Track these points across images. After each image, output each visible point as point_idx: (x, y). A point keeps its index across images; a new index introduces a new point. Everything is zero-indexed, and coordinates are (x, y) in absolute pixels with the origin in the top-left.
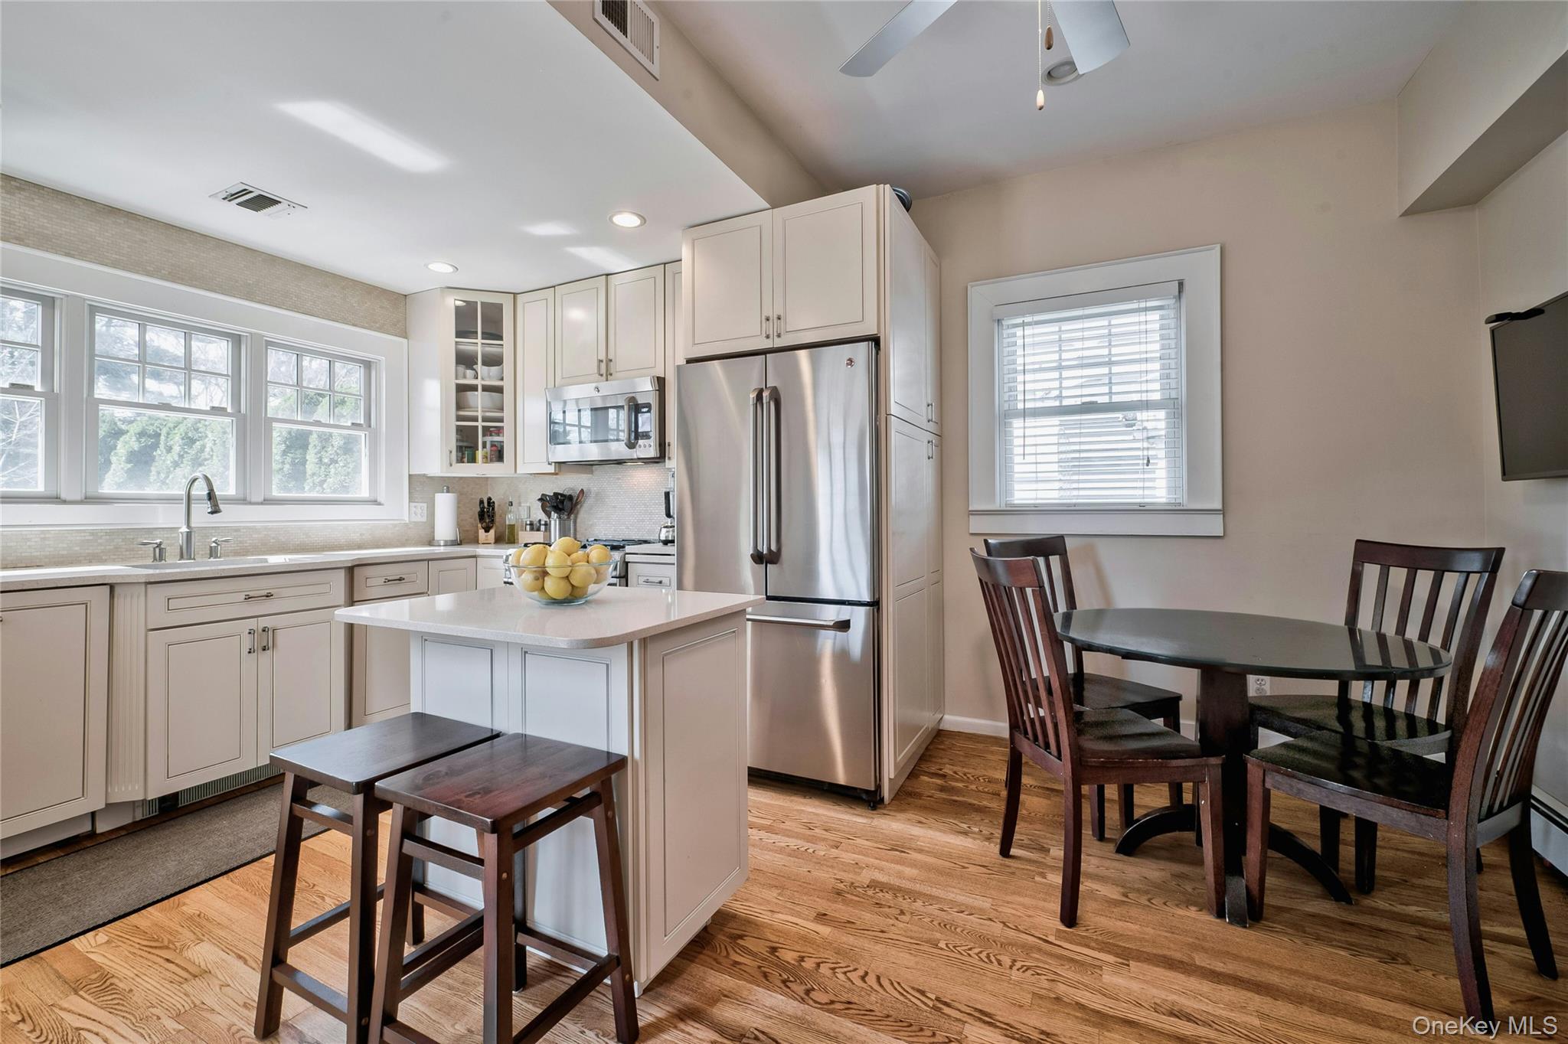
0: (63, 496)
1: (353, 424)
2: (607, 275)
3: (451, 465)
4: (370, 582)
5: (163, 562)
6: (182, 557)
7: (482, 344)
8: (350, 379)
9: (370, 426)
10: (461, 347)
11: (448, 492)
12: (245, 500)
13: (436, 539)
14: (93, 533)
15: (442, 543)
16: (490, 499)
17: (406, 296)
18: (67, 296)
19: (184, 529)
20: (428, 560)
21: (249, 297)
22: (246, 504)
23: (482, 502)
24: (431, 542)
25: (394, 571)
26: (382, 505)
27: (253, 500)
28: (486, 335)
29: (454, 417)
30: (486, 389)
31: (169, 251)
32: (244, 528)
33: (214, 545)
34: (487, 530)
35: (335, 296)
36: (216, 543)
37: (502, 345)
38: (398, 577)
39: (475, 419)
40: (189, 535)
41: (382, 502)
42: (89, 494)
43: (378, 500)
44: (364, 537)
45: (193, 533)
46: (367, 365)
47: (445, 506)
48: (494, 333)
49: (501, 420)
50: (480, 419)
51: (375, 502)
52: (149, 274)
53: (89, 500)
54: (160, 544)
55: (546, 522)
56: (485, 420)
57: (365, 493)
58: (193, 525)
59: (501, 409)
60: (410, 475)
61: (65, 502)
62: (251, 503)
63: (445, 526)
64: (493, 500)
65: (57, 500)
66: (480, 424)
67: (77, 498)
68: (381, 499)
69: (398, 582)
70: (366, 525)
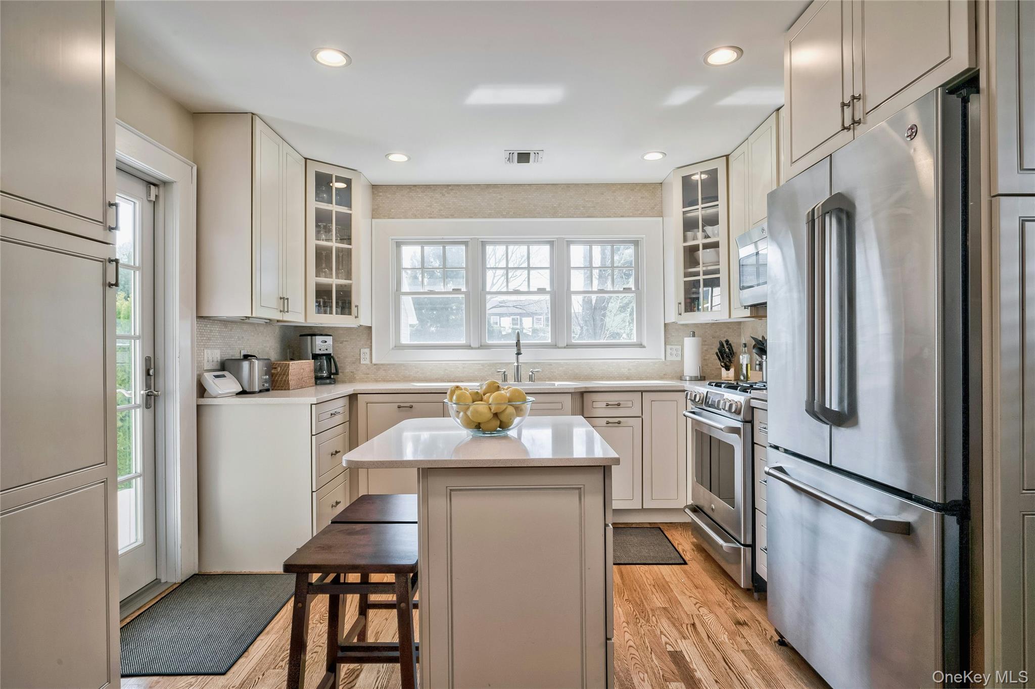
0: (472, 345)
1: (624, 289)
2: (778, 110)
3: (680, 314)
4: (596, 405)
5: (506, 383)
6: (515, 381)
7: (702, 208)
8: (627, 253)
9: (639, 289)
10: (689, 215)
11: (694, 336)
12: (556, 346)
13: (685, 375)
14: (483, 365)
15: (688, 378)
16: (727, 341)
17: (661, 183)
18: (471, 239)
19: (516, 364)
20: (642, 392)
21: (554, 215)
22: (556, 348)
23: (722, 345)
24: (681, 378)
25: (613, 398)
26: (644, 347)
27: (560, 345)
28: (705, 199)
29: (682, 274)
30: (706, 246)
31: (514, 200)
32: (555, 363)
33: (531, 374)
34: (728, 369)
35: (608, 199)
36: (532, 373)
37: (718, 205)
38: (616, 403)
39: (697, 274)
40: (518, 367)
41: (646, 345)
42: (482, 344)
43: (643, 344)
44: (630, 371)
45: (520, 366)
46: (636, 243)
47: (690, 346)
48: (711, 196)
49: (717, 271)
50: (701, 273)
51: (641, 346)
52: (505, 217)
53: (482, 347)
54: (505, 372)
56: (705, 274)
57: (634, 339)
58: (520, 361)
59: (718, 263)
60: (665, 324)
61: (472, 348)
62: (559, 348)
63: (691, 367)
64: (730, 342)
65: (468, 347)
66: (701, 278)
67: (477, 346)
68: (645, 343)
69: (616, 406)
70: (632, 362)
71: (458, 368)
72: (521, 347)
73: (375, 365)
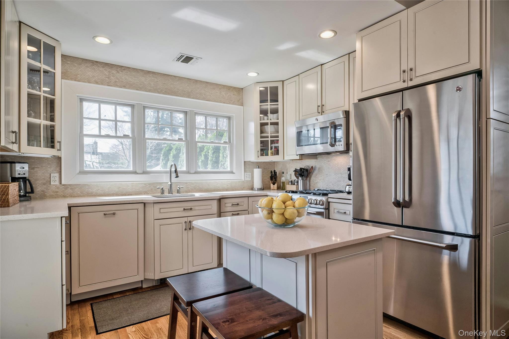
0: (138, 171)
1: (224, 142)
2: (322, 65)
3: (258, 157)
4: (227, 205)
5: (164, 195)
6: (169, 193)
7: (270, 105)
8: (223, 124)
9: (230, 143)
10: (262, 107)
11: (258, 168)
12: (189, 172)
13: (254, 187)
14: (145, 184)
15: (256, 189)
16: (275, 171)
17: (242, 89)
18: (137, 104)
19: (170, 183)
20: (248, 197)
21: (189, 97)
22: (189, 174)
23: (271, 172)
24: (252, 189)
25: (235, 201)
26: (234, 173)
27: (191, 172)
28: (272, 101)
29: (259, 137)
30: (272, 124)
31: (165, 84)
32: (189, 182)
33: (178, 189)
34: (274, 184)
35: (217, 92)
36: (179, 188)
37: (278, 104)
38: (237, 203)
39: (268, 137)
40: (171, 185)
41: (235, 172)
42: (144, 171)
43: (233, 172)
44: (228, 186)
45: (172, 185)
46: (229, 118)
47: (257, 173)
48: (275, 99)
49: (278, 137)
50: (269, 137)
51: (232, 172)
52: (159, 93)
53: (145, 173)
54: (162, 188)
55: (297, 181)
56: (271, 137)
57: (229, 169)
58: (172, 181)
59: (278, 132)
60: (245, 162)
61: (138, 174)
62: (191, 173)
63: (257, 183)
64: (276, 171)
65: (135, 173)
66: (269, 139)
67: (141, 172)
68: (234, 171)
69: (237, 205)
70: (229, 181)
71: (129, 186)
72: (178, 173)
73: (63, 185)
